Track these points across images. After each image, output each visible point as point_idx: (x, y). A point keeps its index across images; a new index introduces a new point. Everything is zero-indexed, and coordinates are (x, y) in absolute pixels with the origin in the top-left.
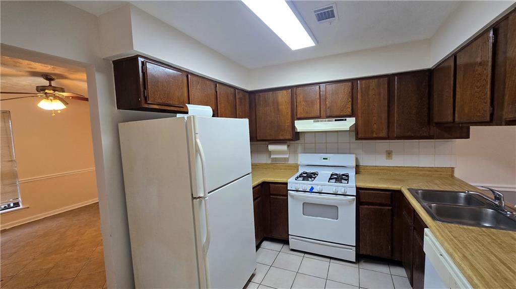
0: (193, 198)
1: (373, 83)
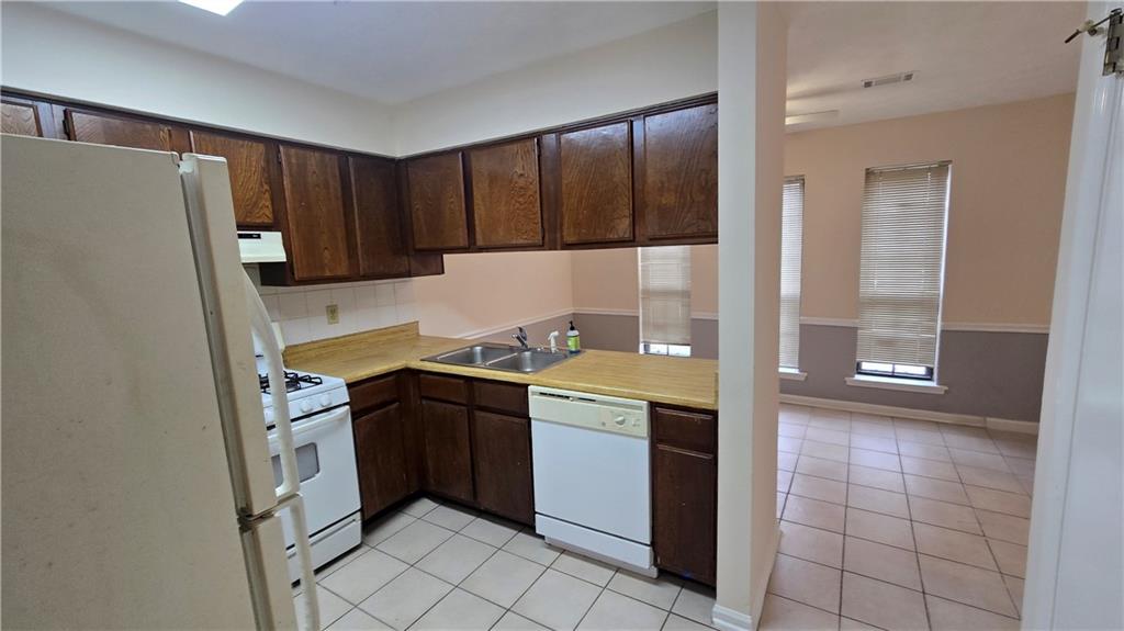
1: (313, 159)
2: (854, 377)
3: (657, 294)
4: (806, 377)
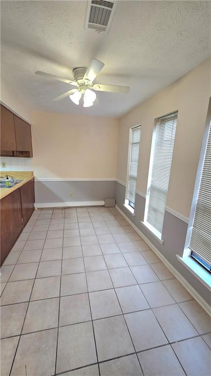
2: (182, 257)
3: (132, 178)
4: (163, 243)
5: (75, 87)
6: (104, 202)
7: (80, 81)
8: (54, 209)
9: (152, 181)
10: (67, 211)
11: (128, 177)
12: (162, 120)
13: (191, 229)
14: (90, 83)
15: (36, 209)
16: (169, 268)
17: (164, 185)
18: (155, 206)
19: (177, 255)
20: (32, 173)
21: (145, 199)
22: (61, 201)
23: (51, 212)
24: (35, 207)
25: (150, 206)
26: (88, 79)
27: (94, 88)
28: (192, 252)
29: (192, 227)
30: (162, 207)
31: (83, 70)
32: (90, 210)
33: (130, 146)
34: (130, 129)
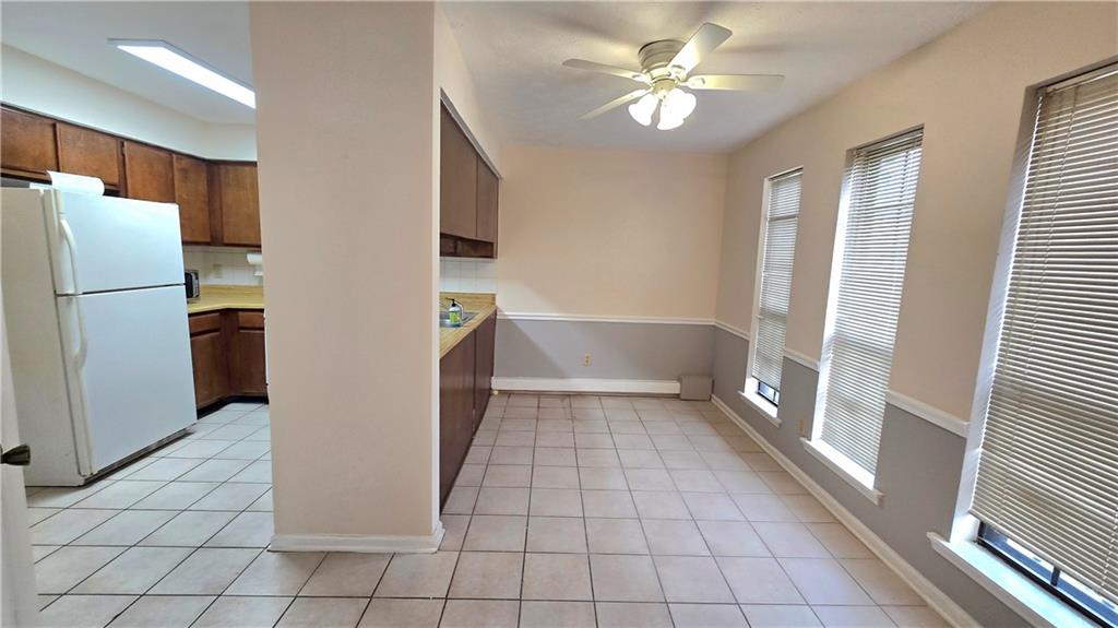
0: (57, 295)
2: (948, 541)
3: (769, 315)
4: (881, 500)
5: (644, 86)
6: (678, 384)
7: (657, 73)
8: (539, 394)
9: (839, 321)
10: (576, 403)
11: (756, 315)
12: (870, 154)
13: (974, 455)
14: (683, 75)
15: (496, 393)
16: (902, 576)
17: (884, 332)
18: (848, 391)
19: (932, 536)
20: (493, 297)
21: (815, 374)
22: (559, 374)
23: (534, 402)
24: (493, 387)
25: (832, 394)
26: (679, 67)
27: (688, 84)
28: (982, 525)
29: (980, 450)
30: (874, 394)
31: (669, 46)
32: (640, 404)
33: (765, 227)
34: (766, 180)
